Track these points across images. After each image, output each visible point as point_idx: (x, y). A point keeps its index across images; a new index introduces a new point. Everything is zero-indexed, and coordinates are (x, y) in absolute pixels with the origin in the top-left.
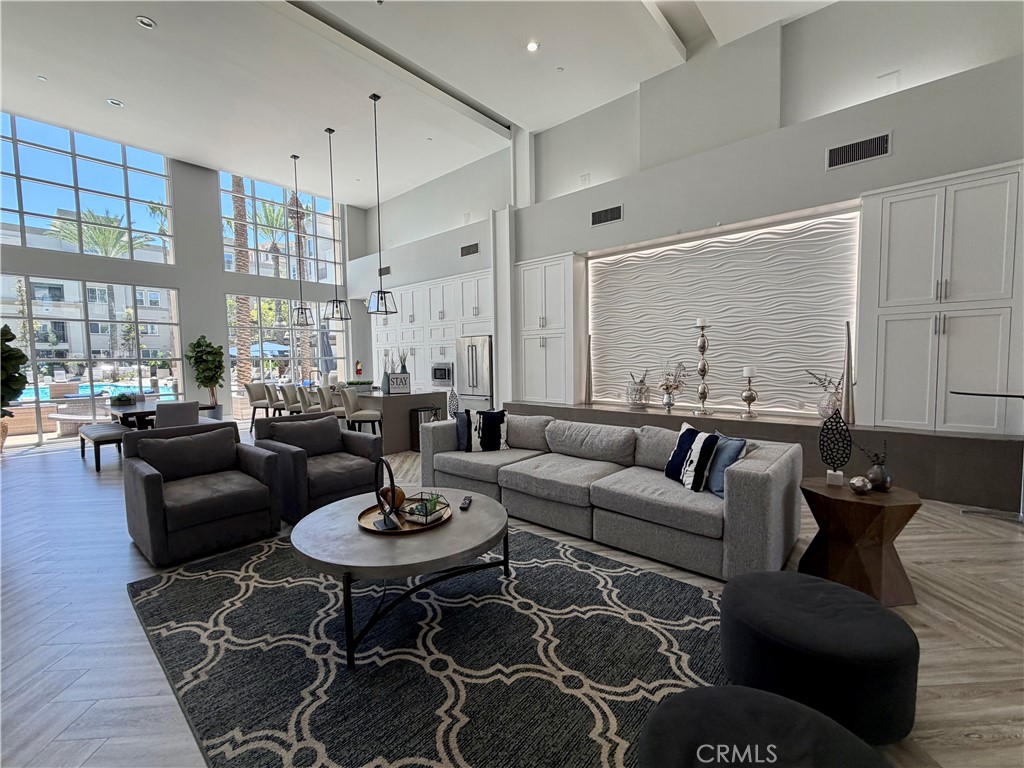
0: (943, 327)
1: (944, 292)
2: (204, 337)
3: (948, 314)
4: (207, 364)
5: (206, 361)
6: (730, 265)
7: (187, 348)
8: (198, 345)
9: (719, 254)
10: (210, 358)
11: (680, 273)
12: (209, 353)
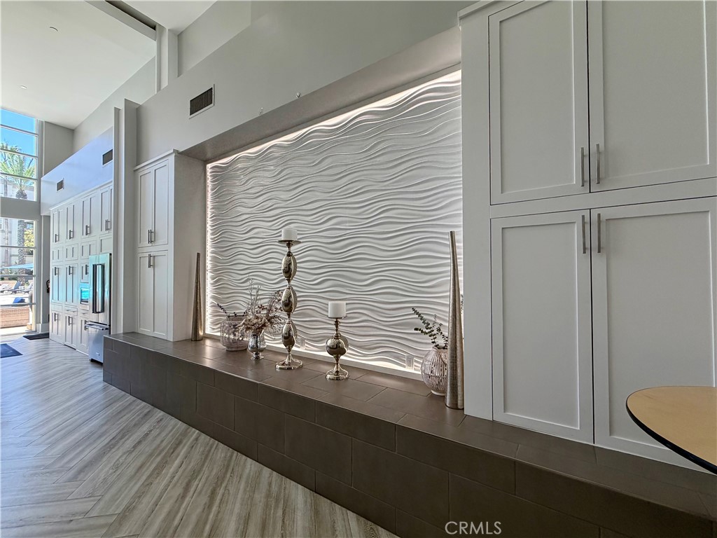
0: (597, 238)
1: (595, 170)
3: (606, 214)
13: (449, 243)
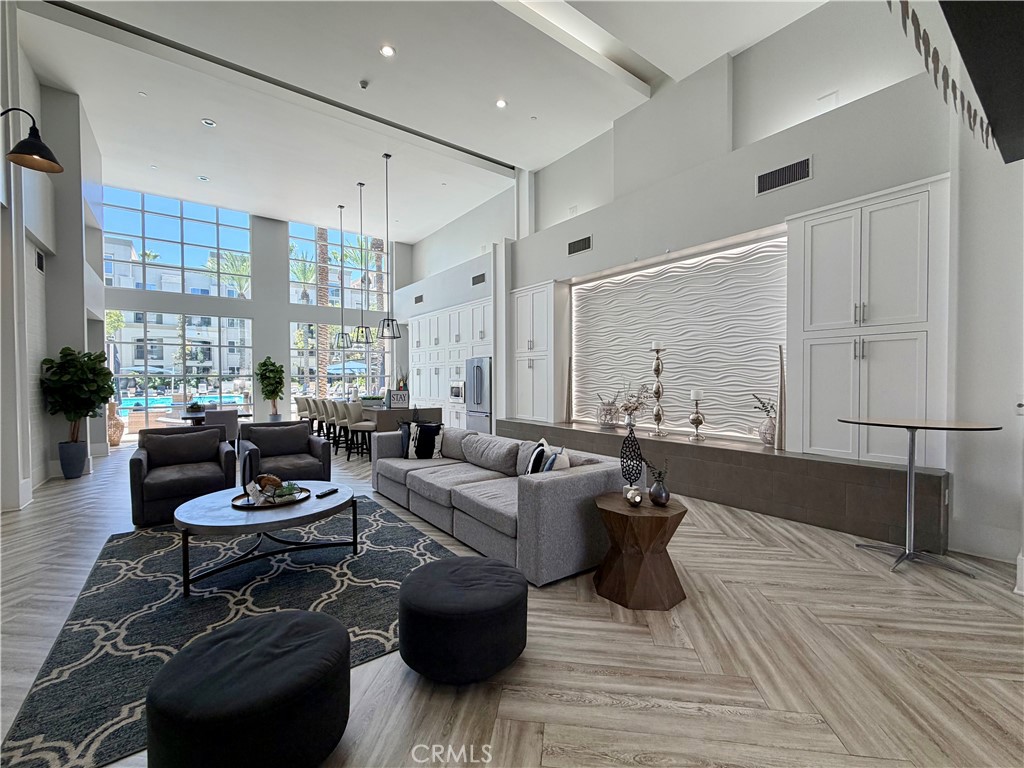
0: (863, 351)
1: (863, 315)
2: (269, 358)
3: (867, 339)
4: (271, 380)
5: (269, 378)
6: (687, 289)
7: (257, 366)
8: (264, 364)
9: (678, 278)
10: (272, 375)
11: (647, 297)
12: (272, 371)
13: (778, 350)
